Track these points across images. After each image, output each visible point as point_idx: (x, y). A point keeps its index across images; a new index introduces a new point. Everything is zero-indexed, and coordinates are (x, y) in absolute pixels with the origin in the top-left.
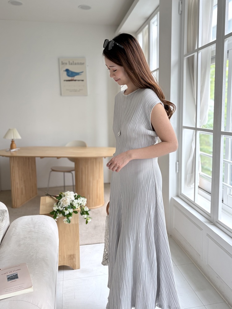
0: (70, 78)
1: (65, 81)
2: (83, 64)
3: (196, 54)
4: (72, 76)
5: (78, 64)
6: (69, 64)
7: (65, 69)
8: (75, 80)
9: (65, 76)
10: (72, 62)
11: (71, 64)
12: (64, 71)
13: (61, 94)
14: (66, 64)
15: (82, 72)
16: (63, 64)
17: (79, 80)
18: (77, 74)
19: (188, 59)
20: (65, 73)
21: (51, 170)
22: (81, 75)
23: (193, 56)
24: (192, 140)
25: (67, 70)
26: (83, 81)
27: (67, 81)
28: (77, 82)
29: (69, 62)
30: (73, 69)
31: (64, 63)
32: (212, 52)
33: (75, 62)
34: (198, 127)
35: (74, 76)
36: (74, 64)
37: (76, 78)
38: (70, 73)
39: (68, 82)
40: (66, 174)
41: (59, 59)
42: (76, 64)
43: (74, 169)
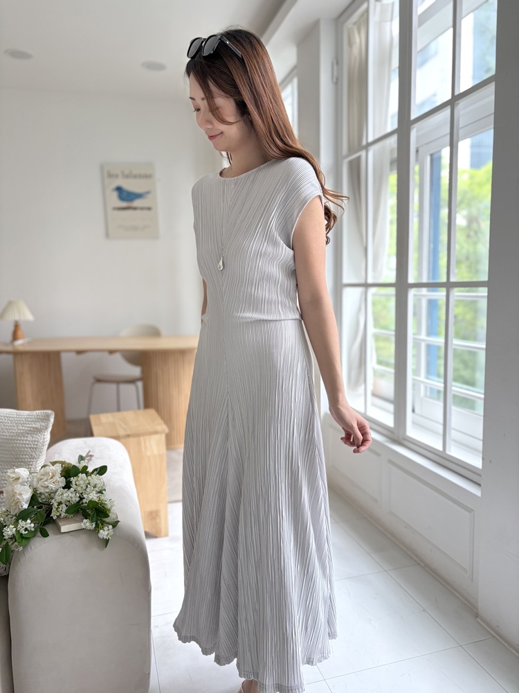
0: (124, 204)
1: (114, 209)
2: (148, 176)
3: (363, 153)
4: (129, 201)
5: (140, 176)
6: (123, 177)
8: (135, 209)
9: (114, 200)
10: (128, 173)
11: (127, 177)
12: (113, 189)
13: (107, 235)
14: (117, 176)
15: (148, 193)
16: (110, 175)
17: (142, 209)
18: (138, 196)
19: (351, 163)
20: (115, 194)
21: (92, 380)
22: (146, 197)
23: (359, 158)
24: (359, 309)
25: (119, 189)
26: (149, 209)
27: (119, 209)
28: (138, 212)
29: (123, 173)
30: (130, 186)
31: (112, 175)
32: (392, 151)
33: (133, 173)
34: (370, 281)
35: (132, 200)
36: (131, 177)
37: (137, 203)
39: (121, 212)
40: (123, 387)
41: (102, 168)
42: (135, 177)
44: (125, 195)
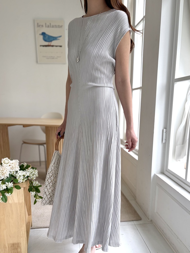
0: (47, 43)
1: (41, 46)
2: (61, 27)
4: (49, 41)
5: (56, 26)
6: (46, 27)
7: (41, 33)
8: (52, 46)
9: (41, 41)
10: (49, 24)
11: (48, 27)
12: (40, 34)
14: (42, 26)
15: (60, 37)
18: (55, 38)
20: (42, 37)
21: (22, 142)
22: (59, 39)
25: (43, 34)
26: (61, 46)
27: (43, 46)
28: (54, 47)
29: (46, 24)
30: (50, 32)
31: (40, 26)
33: (52, 24)
35: (51, 41)
36: (50, 27)
38: (47, 37)
39: (45, 48)
42: (53, 27)
43: (45, 142)
44: (47, 38)
